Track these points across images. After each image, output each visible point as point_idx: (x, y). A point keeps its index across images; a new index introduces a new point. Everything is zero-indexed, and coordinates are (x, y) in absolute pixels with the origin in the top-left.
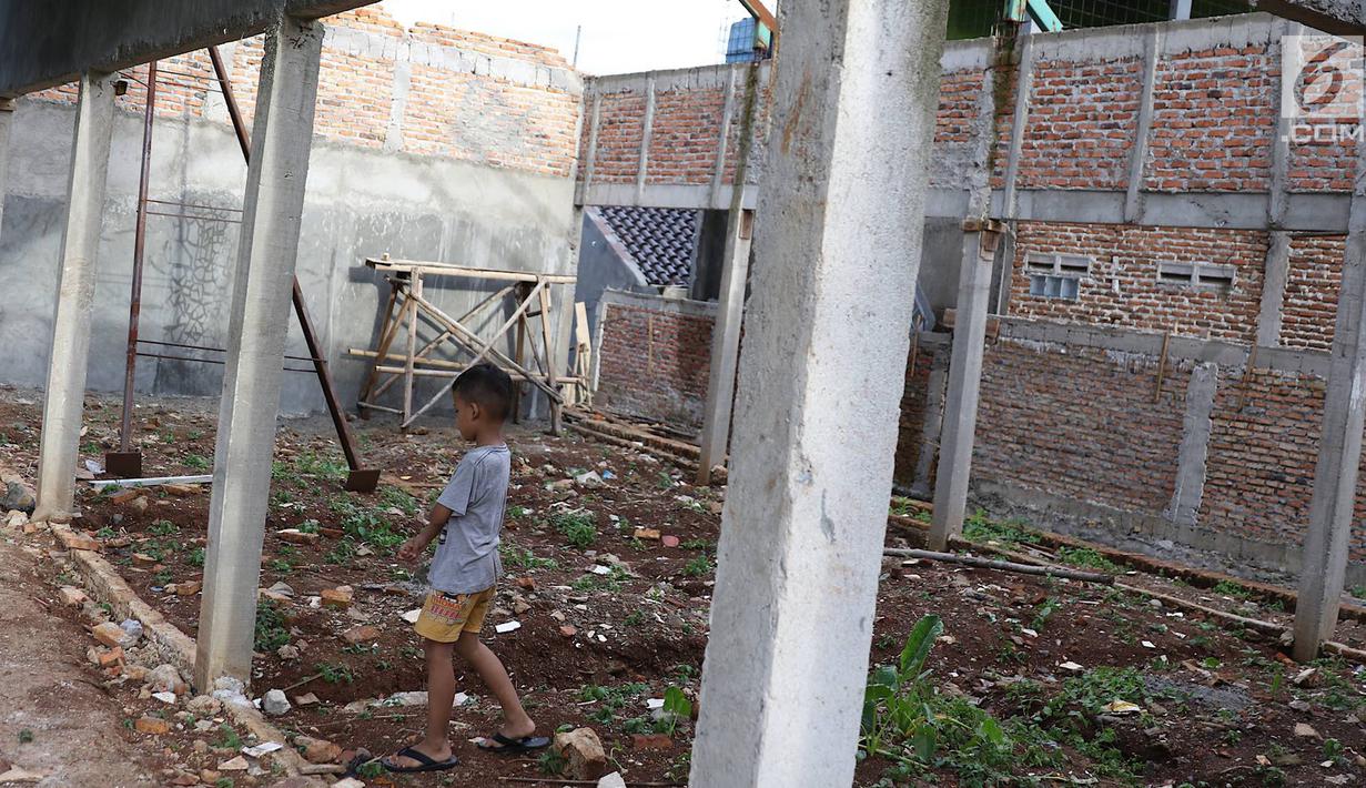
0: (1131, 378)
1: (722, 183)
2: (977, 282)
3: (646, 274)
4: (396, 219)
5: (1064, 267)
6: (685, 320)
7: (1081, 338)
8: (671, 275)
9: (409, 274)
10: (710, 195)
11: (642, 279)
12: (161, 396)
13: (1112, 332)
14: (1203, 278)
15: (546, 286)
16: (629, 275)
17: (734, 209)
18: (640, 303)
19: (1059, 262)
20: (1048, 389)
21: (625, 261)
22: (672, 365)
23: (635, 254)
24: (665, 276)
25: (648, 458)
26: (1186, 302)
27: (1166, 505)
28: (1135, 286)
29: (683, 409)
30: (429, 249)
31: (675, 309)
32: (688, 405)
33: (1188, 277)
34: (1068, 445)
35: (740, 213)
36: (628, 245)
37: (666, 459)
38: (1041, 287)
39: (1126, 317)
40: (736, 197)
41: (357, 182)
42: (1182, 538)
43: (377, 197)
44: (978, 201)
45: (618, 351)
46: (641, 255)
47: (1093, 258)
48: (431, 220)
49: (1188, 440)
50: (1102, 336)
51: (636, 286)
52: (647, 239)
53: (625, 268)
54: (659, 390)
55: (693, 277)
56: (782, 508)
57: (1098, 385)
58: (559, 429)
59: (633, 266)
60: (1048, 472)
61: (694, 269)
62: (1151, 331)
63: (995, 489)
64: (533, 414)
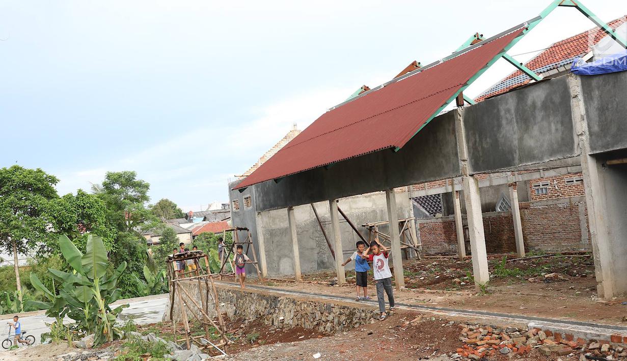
0: (565, 210)
1: (449, 185)
2: (514, 197)
3: (428, 212)
4: (365, 213)
5: (543, 185)
6: (444, 222)
7: (550, 203)
8: (436, 211)
9: (373, 226)
10: (446, 189)
11: (428, 213)
12: (320, 270)
13: (558, 200)
14: (576, 181)
15: (408, 221)
16: (424, 213)
17: (453, 191)
18: (429, 221)
19: (541, 184)
20: (546, 218)
21: (421, 210)
22: (443, 236)
23: (423, 207)
24: (434, 211)
25: (446, 259)
26: (574, 188)
27: (581, 240)
28: (561, 186)
29: (449, 248)
30: (375, 219)
31: (440, 220)
32: (451, 247)
33: (573, 181)
34: (554, 231)
35: (455, 192)
36: (420, 205)
37: (451, 258)
38: (538, 191)
39: (561, 195)
40: (453, 188)
41: (354, 206)
42: (586, 247)
43: (360, 209)
44: (510, 179)
45: (425, 236)
46: (425, 206)
47: (549, 181)
48: (374, 211)
49: (582, 222)
50: (555, 201)
51: (426, 216)
52: (425, 201)
53: (422, 211)
54: (441, 245)
55: (443, 210)
56: (474, 232)
57: (557, 214)
58: (420, 258)
59: (424, 210)
60: (551, 239)
61: (442, 207)
62: (567, 197)
63: (539, 247)
64: (411, 256)
